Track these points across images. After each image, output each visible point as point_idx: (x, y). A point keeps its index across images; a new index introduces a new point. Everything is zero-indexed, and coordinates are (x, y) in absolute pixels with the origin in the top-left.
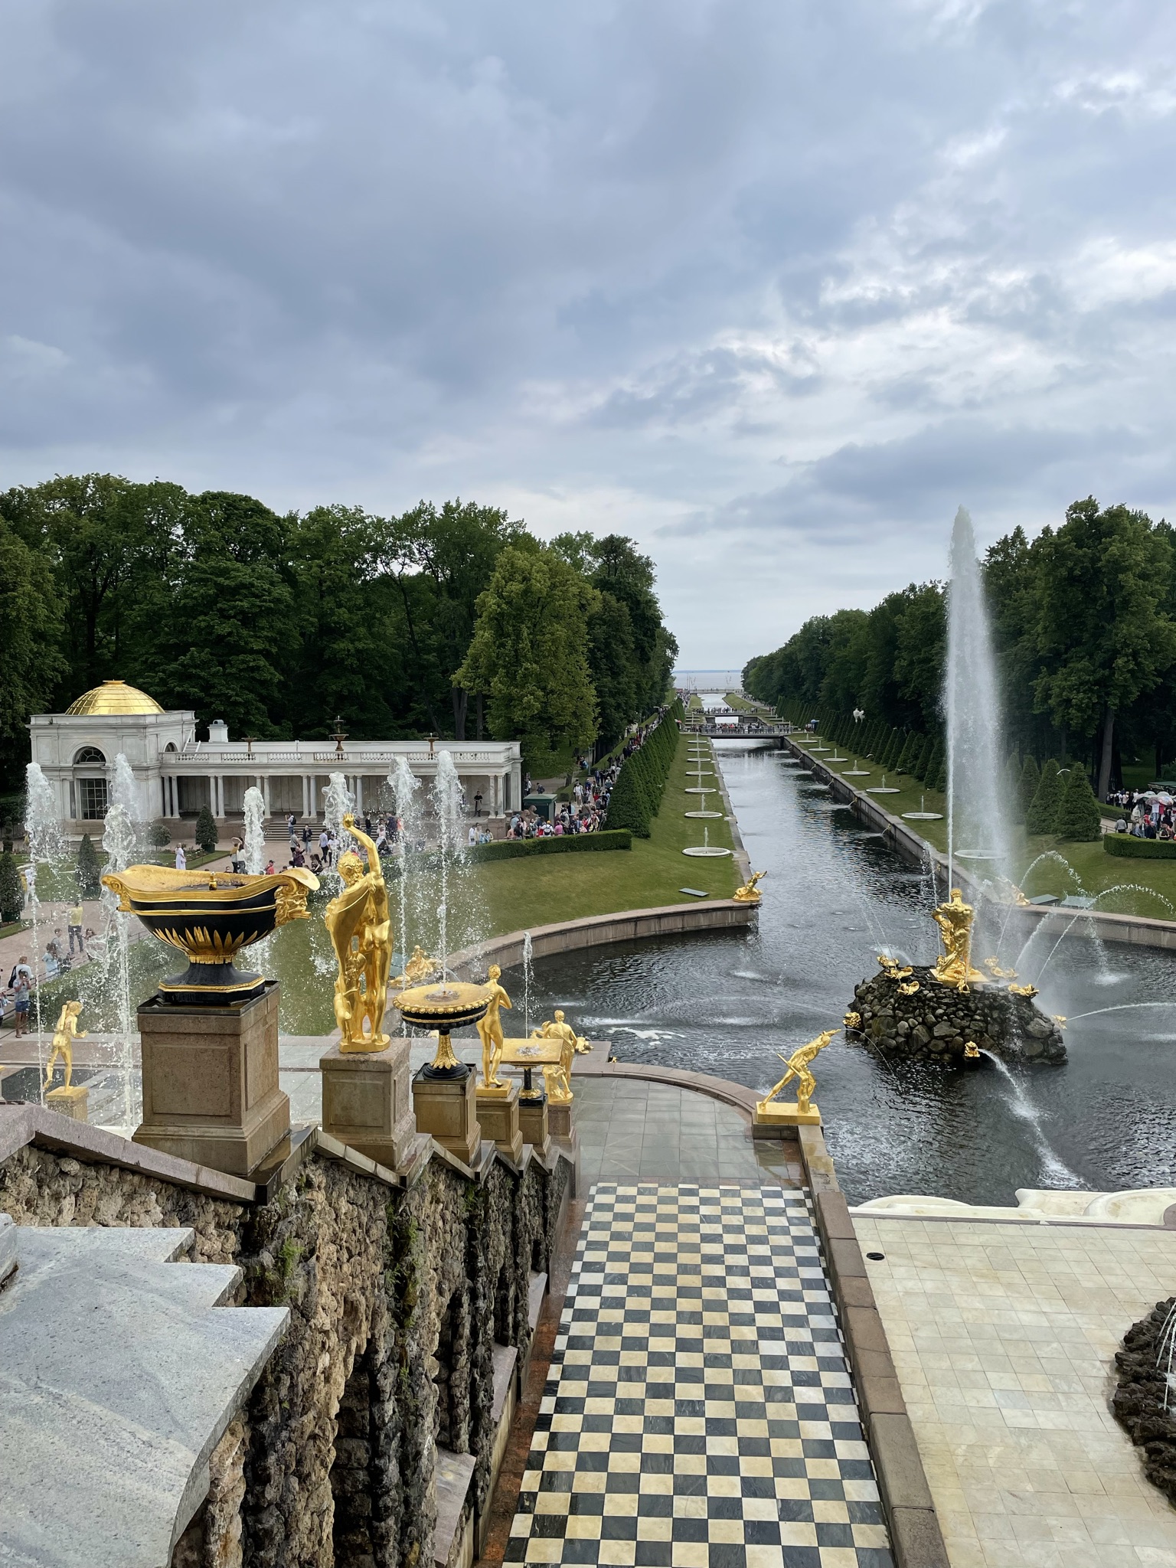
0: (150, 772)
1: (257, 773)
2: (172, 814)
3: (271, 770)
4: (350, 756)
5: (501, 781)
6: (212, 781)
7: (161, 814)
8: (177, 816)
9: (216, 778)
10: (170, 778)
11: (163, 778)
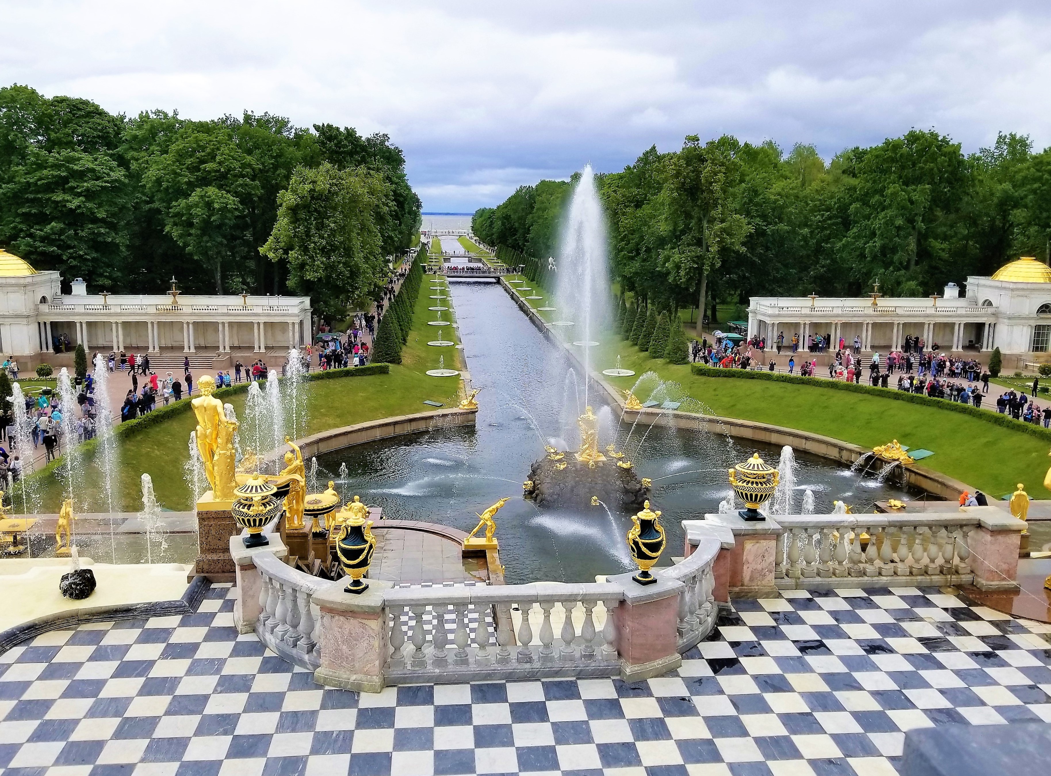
0: (30, 319)
1: (113, 320)
2: (47, 349)
3: (123, 318)
4: (184, 308)
5: (297, 327)
6: (78, 325)
7: (39, 350)
8: (51, 350)
9: (81, 323)
10: (45, 323)
11: (39, 323)
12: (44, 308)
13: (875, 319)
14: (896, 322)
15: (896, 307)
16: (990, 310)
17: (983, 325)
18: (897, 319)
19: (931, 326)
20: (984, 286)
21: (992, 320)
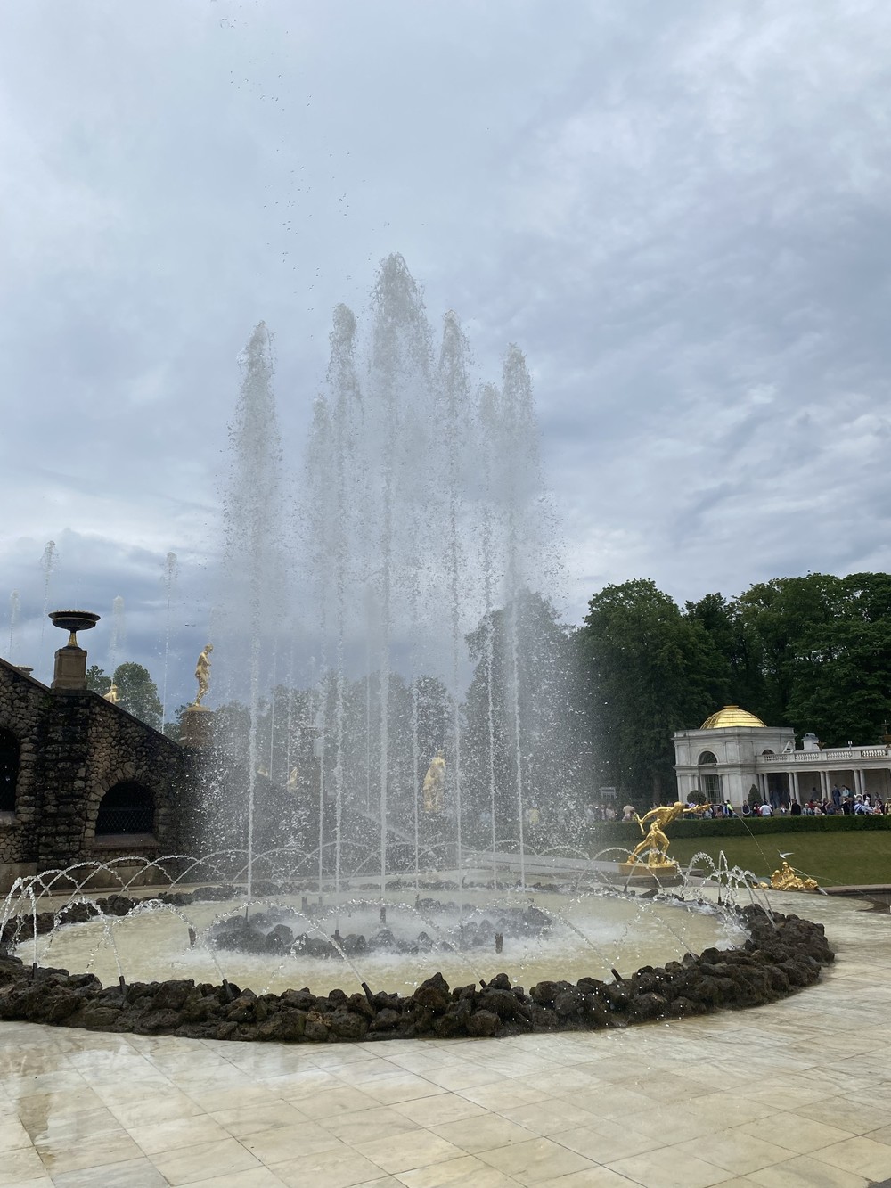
0: (746, 770)
3: (830, 766)
6: (789, 777)
9: (793, 774)
10: (763, 774)
12: (762, 760)
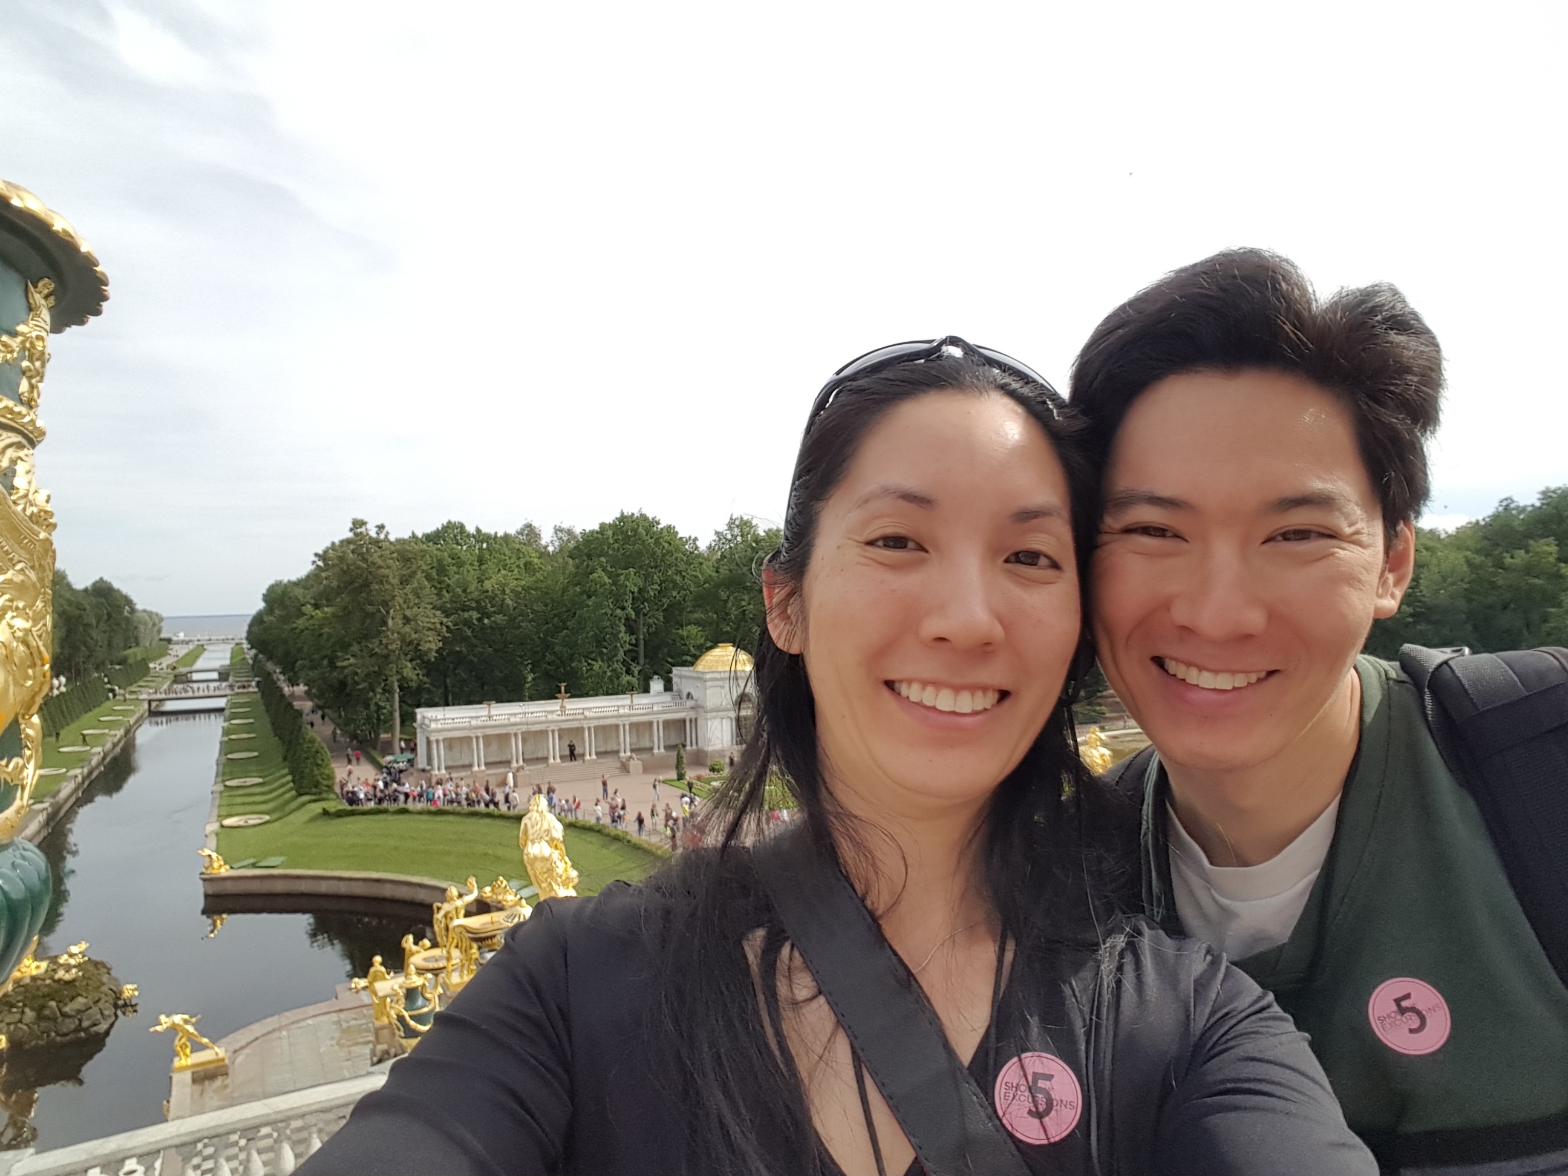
13: (560, 724)
14: (586, 726)
15: (584, 709)
16: (690, 703)
17: (684, 721)
18: (586, 722)
19: (627, 727)
20: (686, 677)
21: (692, 715)
